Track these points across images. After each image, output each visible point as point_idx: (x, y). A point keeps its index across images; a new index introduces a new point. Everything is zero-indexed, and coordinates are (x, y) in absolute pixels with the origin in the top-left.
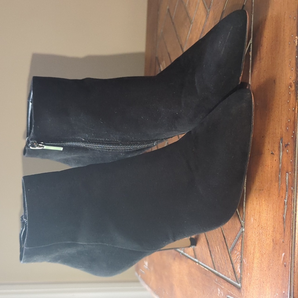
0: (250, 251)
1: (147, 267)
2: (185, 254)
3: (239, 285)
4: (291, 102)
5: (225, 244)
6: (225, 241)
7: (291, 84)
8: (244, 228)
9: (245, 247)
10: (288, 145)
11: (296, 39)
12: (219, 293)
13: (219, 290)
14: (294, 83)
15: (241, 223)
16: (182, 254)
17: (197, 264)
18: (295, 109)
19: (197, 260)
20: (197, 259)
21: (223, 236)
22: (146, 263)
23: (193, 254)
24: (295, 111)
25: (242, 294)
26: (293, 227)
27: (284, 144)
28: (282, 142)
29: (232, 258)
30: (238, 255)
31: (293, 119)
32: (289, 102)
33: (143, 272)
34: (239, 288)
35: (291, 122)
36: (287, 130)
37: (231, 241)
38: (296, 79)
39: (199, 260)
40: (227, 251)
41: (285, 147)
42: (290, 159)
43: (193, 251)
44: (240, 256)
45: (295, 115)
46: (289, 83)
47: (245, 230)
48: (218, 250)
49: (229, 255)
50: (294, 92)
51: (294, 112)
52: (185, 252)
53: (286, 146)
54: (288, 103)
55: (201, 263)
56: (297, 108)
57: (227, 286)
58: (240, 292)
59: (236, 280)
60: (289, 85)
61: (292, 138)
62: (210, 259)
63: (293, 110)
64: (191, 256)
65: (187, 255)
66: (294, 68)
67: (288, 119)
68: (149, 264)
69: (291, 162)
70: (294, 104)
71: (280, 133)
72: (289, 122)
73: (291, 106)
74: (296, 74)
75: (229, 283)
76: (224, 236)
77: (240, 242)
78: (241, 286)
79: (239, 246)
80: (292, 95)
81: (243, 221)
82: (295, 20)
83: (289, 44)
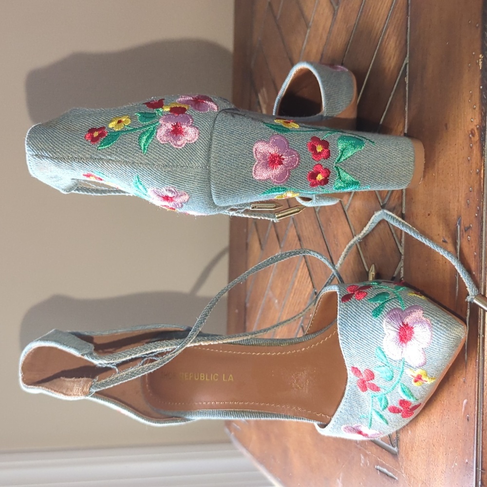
3: (395, 449)
4: (474, 161)
7: (473, 132)
10: (469, 228)
11: (479, 58)
12: (362, 462)
13: (362, 457)
14: (477, 129)
18: (480, 171)
24: (480, 174)
25: (399, 464)
26: (480, 357)
27: (463, 227)
28: (460, 224)
31: (476, 187)
32: (471, 159)
33: (238, 427)
34: (394, 455)
35: (474, 191)
36: (468, 205)
38: (481, 123)
41: (465, 231)
42: (474, 251)
45: (480, 181)
46: (470, 129)
50: (478, 144)
51: (478, 176)
53: (466, 229)
54: (469, 160)
56: (484, 170)
57: (375, 450)
58: (397, 461)
59: (389, 442)
60: (470, 132)
61: (476, 217)
63: (477, 173)
66: (478, 105)
67: (470, 186)
69: (475, 256)
70: (479, 164)
71: (456, 209)
72: (471, 191)
73: (474, 166)
74: (480, 116)
75: (378, 447)
78: (398, 451)
80: (474, 148)
82: (477, 28)
83: (469, 67)
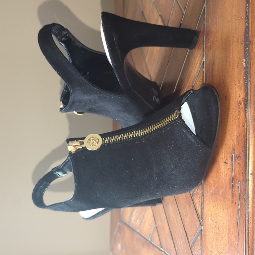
0: (208, 248)
1: (120, 249)
2: (153, 242)
4: (241, 119)
5: (187, 238)
6: (187, 236)
7: (241, 102)
8: (203, 226)
9: (204, 244)
10: (239, 156)
11: (243, 61)
14: (243, 101)
15: (200, 221)
16: (150, 242)
17: (163, 253)
18: (245, 124)
19: (163, 250)
20: (162, 248)
21: (184, 231)
22: (119, 246)
23: (159, 244)
24: (245, 126)
26: (246, 231)
27: (235, 155)
28: (234, 153)
29: (193, 252)
30: (198, 250)
31: (243, 133)
32: (240, 117)
33: (117, 253)
35: (241, 136)
36: (238, 143)
37: (192, 236)
38: (245, 98)
39: (164, 249)
40: (189, 245)
41: (237, 158)
42: (242, 169)
43: (159, 241)
44: (200, 251)
45: (245, 130)
46: (239, 101)
47: (203, 228)
48: (181, 243)
49: (190, 248)
50: (243, 109)
51: (244, 128)
52: (152, 241)
53: (237, 157)
54: (238, 118)
55: (166, 252)
56: (247, 124)
60: (239, 102)
61: (243, 150)
62: (174, 250)
63: (243, 126)
64: (157, 245)
65: (154, 243)
66: (243, 87)
67: (239, 133)
68: (122, 247)
69: (243, 173)
70: (244, 120)
71: (232, 145)
72: (240, 136)
73: (241, 121)
74: (244, 93)
76: (186, 232)
77: (199, 238)
79: (199, 243)
80: (241, 111)
81: (201, 220)
82: (242, 44)
83: (238, 66)
